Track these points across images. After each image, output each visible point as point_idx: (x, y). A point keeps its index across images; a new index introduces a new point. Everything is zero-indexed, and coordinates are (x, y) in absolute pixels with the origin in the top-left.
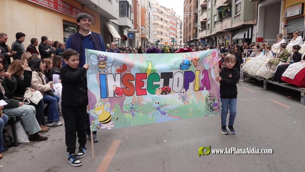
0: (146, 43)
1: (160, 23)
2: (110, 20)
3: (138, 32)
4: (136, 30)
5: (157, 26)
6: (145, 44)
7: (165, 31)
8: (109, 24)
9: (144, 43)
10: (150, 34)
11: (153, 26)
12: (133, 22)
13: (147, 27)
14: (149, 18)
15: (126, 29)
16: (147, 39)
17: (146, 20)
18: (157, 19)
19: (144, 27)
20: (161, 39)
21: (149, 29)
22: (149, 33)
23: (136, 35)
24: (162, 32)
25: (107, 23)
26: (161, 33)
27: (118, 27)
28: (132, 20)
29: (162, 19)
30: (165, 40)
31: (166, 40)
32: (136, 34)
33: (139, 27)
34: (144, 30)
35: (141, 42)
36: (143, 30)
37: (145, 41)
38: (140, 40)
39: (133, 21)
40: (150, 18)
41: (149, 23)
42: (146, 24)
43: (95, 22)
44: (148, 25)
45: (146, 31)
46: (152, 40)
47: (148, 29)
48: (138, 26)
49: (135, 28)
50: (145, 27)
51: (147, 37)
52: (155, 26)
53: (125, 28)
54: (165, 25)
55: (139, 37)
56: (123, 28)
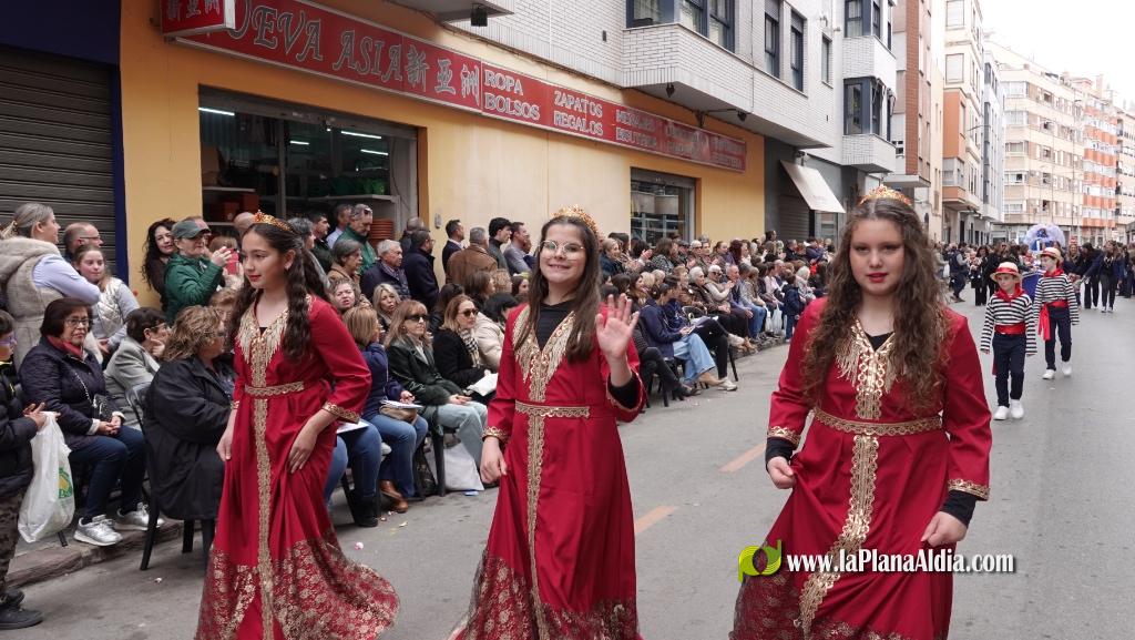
0: (970, 221)
1: (1041, 139)
2: (806, 151)
3: (925, 183)
4: (915, 178)
5: (1024, 154)
6: (968, 226)
7: (1060, 171)
8: (799, 167)
9: (962, 224)
10: (989, 186)
11: (1005, 154)
12: (900, 151)
13: (973, 161)
14: (987, 126)
15: (872, 177)
16: (968, 208)
17: (968, 134)
18: (1025, 123)
19: (956, 160)
20: (1045, 203)
21: (986, 165)
22: (986, 182)
23: (916, 196)
24: (1046, 175)
25: (793, 161)
26: (1044, 181)
27: (837, 172)
28: (901, 143)
29: (1046, 126)
30: (1062, 205)
31: (1068, 207)
32: (919, 193)
33: (928, 164)
34: (955, 172)
35: (947, 219)
36: (952, 172)
37: (965, 215)
38: (940, 212)
39: (904, 146)
40: (990, 123)
41: (986, 142)
42: (968, 150)
43: (743, 163)
44: (979, 153)
45: (966, 177)
46: (999, 209)
47: (979, 167)
48: (925, 160)
49: (911, 170)
50: (963, 162)
51: (974, 200)
52: (1017, 153)
53: (866, 173)
54: (1061, 145)
55: (932, 201)
56: (859, 173)
